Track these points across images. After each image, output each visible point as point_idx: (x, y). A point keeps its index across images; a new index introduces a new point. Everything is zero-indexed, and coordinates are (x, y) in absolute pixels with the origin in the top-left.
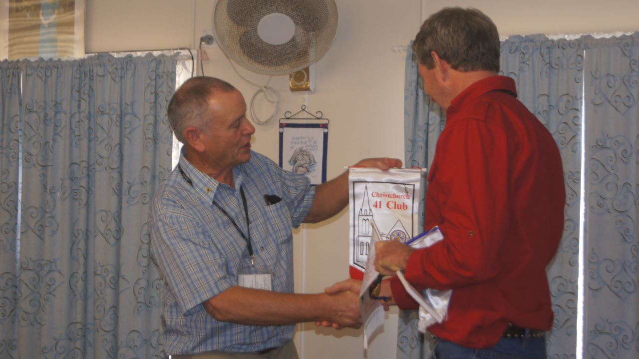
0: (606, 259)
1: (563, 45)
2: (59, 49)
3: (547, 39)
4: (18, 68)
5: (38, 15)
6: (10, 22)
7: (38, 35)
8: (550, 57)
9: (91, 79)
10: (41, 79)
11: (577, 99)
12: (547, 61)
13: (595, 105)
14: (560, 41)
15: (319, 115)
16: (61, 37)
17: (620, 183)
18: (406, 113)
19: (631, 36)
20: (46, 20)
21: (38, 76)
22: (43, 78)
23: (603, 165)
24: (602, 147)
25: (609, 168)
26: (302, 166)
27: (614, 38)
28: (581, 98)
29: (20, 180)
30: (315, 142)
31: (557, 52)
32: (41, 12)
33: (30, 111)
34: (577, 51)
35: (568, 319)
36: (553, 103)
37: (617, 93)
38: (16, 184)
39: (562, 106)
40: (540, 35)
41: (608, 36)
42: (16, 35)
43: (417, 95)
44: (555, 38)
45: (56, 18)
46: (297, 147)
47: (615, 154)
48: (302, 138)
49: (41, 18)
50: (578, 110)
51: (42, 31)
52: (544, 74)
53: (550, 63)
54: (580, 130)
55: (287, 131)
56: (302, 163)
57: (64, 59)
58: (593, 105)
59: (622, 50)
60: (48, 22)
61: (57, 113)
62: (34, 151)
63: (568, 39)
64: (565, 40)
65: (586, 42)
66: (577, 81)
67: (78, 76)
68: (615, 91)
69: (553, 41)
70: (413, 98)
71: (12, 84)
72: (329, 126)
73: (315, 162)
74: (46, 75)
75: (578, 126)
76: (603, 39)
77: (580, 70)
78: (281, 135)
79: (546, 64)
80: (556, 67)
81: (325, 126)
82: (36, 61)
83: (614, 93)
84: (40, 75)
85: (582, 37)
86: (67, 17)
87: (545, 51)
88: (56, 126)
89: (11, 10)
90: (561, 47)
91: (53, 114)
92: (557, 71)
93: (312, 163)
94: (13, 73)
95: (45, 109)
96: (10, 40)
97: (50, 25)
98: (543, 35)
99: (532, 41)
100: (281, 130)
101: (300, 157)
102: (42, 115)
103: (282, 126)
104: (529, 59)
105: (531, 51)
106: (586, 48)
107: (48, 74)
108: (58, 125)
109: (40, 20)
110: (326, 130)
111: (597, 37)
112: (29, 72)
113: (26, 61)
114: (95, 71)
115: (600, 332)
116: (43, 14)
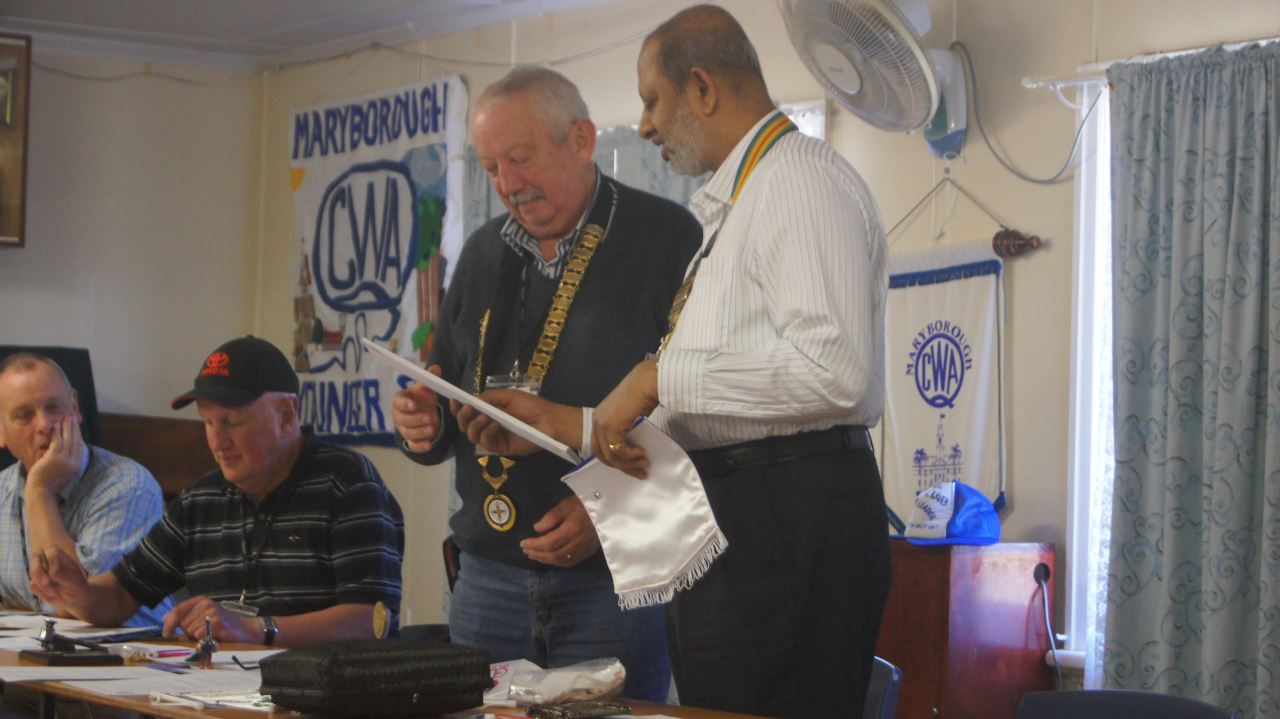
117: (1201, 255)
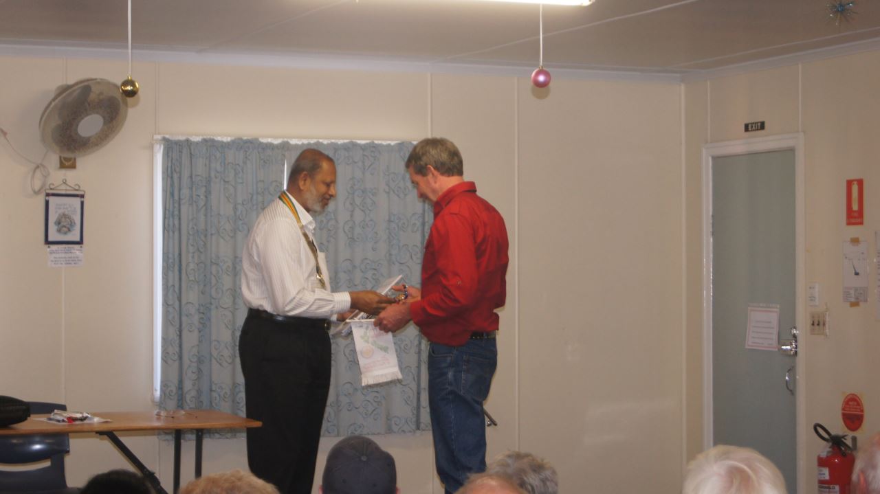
3: (260, 142)
8: (264, 155)
12: (262, 157)
14: (269, 144)
15: (77, 188)
26: (65, 226)
27: (304, 144)
30: (75, 208)
31: (268, 152)
34: (281, 151)
36: (266, 186)
39: (272, 189)
40: (256, 139)
41: (299, 143)
46: (61, 211)
48: (65, 205)
52: (261, 166)
53: (264, 159)
55: (51, 199)
56: (65, 224)
63: (274, 143)
64: (272, 143)
65: (286, 146)
66: (282, 172)
69: (264, 143)
70: (169, 179)
72: (85, 196)
73: (75, 223)
76: (296, 145)
77: (283, 165)
78: (47, 203)
79: (262, 159)
80: (268, 162)
81: (82, 196)
85: (283, 142)
87: (260, 150)
92: (269, 165)
93: (72, 224)
99: (251, 143)
100: (47, 198)
101: (63, 220)
103: (48, 195)
104: (249, 155)
105: (251, 150)
106: (286, 149)
110: (82, 199)
111: (292, 142)
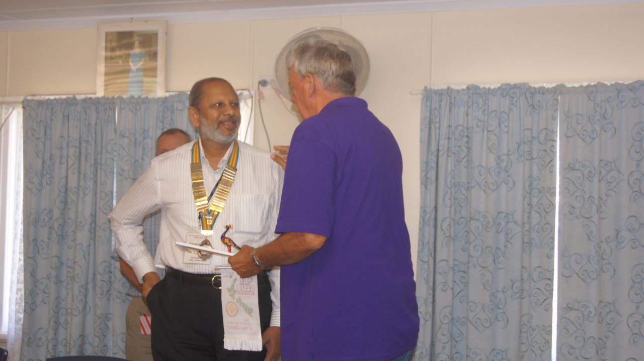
0: (575, 254)
1: (542, 91)
2: (145, 88)
3: (530, 87)
4: (114, 103)
5: (128, 62)
6: (106, 67)
7: (128, 77)
8: (532, 101)
9: (173, 112)
10: (132, 111)
11: (554, 132)
12: (531, 103)
13: (567, 137)
14: (540, 88)
16: (146, 79)
17: (587, 196)
18: (421, 141)
19: (595, 86)
20: (134, 66)
21: (129, 109)
22: (134, 111)
23: (574, 183)
24: (573, 169)
25: (578, 185)
27: (581, 86)
28: (557, 132)
29: (115, 190)
31: (538, 97)
32: (130, 60)
33: (123, 136)
34: (554, 96)
35: (546, 299)
36: (535, 135)
37: (584, 128)
38: (112, 192)
39: (542, 137)
40: (525, 84)
41: (577, 85)
42: (110, 77)
43: (430, 128)
44: (537, 86)
45: (142, 65)
47: (583, 175)
49: (131, 64)
50: (554, 141)
51: (131, 75)
52: (528, 113)
53: (533, 105)
54: (555, 155)
57: (151, 96)
58: (566, 137)
59: (588, 96)
60: (136, 67)
61: (144, 138)
62: (126, 168)
63: (546, 87)
64: (544, 87)
65: (560, 89)
66: (554, 118)
67: (162, 110)
68: (583, 127)
69: (535, 88)
70: (427, 130)
71: (108, 116)
74: (136, 109)
75: (554, 153)
76: (573, 87)
77: (556, 111)
79: (530, 106)
80: (538, 108)
82: (128, 98)
83: (582, 128)
84: (131, 109)
85: (557, 85)
86: (151, 64)
87: (529, 96)
88: (144, 148)
89: (106, 58)
90: (541, 93)
91: (142, 139)
92: (538, 111)
94: (110, 107)
95: (135, 135)
96: (105, 81)
97: (138, 70)
98: (528, 84)
99: (519, 88)
102: (133, 139)
104: (516, 102)
105: (518, 95)
106: (561, 93)
107: (138, 108)
108: (146, 147)
109: (129, 66)
111: (569, 85)
112: (123, 107)
113: (120, 98)
114: (175, 106)
115: (571, 309)
116: (132, 62)
117: (67, 177)
